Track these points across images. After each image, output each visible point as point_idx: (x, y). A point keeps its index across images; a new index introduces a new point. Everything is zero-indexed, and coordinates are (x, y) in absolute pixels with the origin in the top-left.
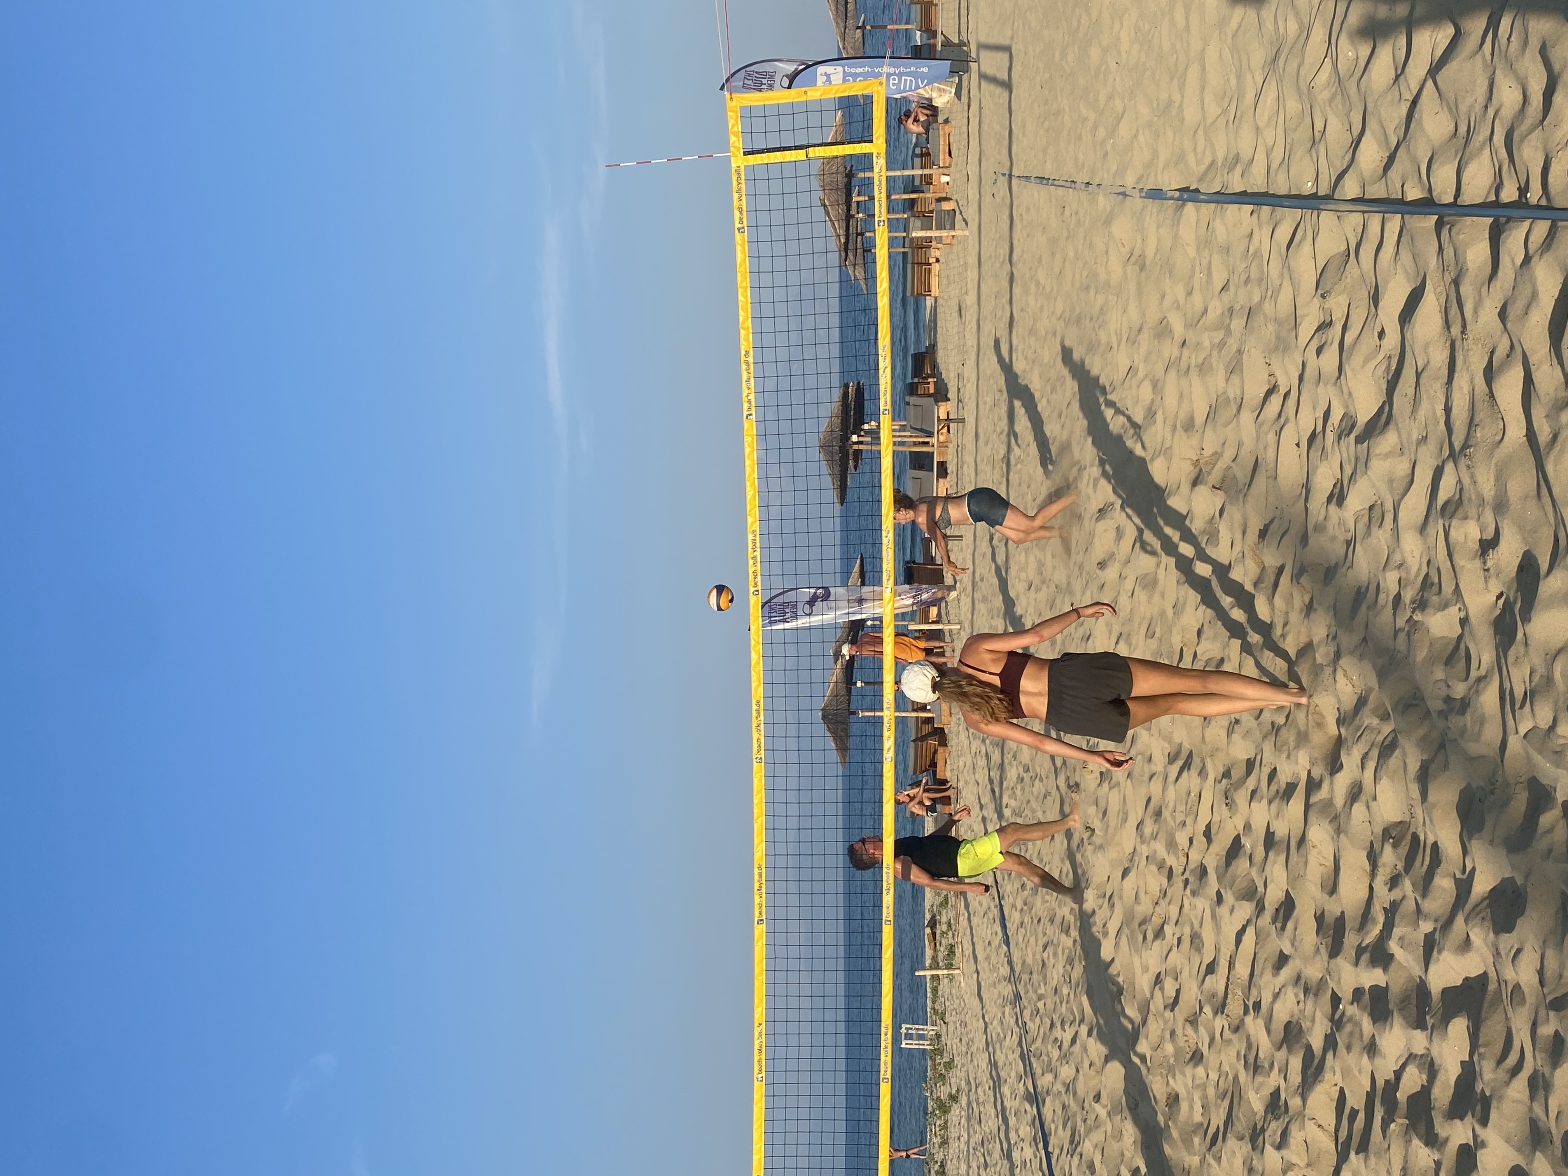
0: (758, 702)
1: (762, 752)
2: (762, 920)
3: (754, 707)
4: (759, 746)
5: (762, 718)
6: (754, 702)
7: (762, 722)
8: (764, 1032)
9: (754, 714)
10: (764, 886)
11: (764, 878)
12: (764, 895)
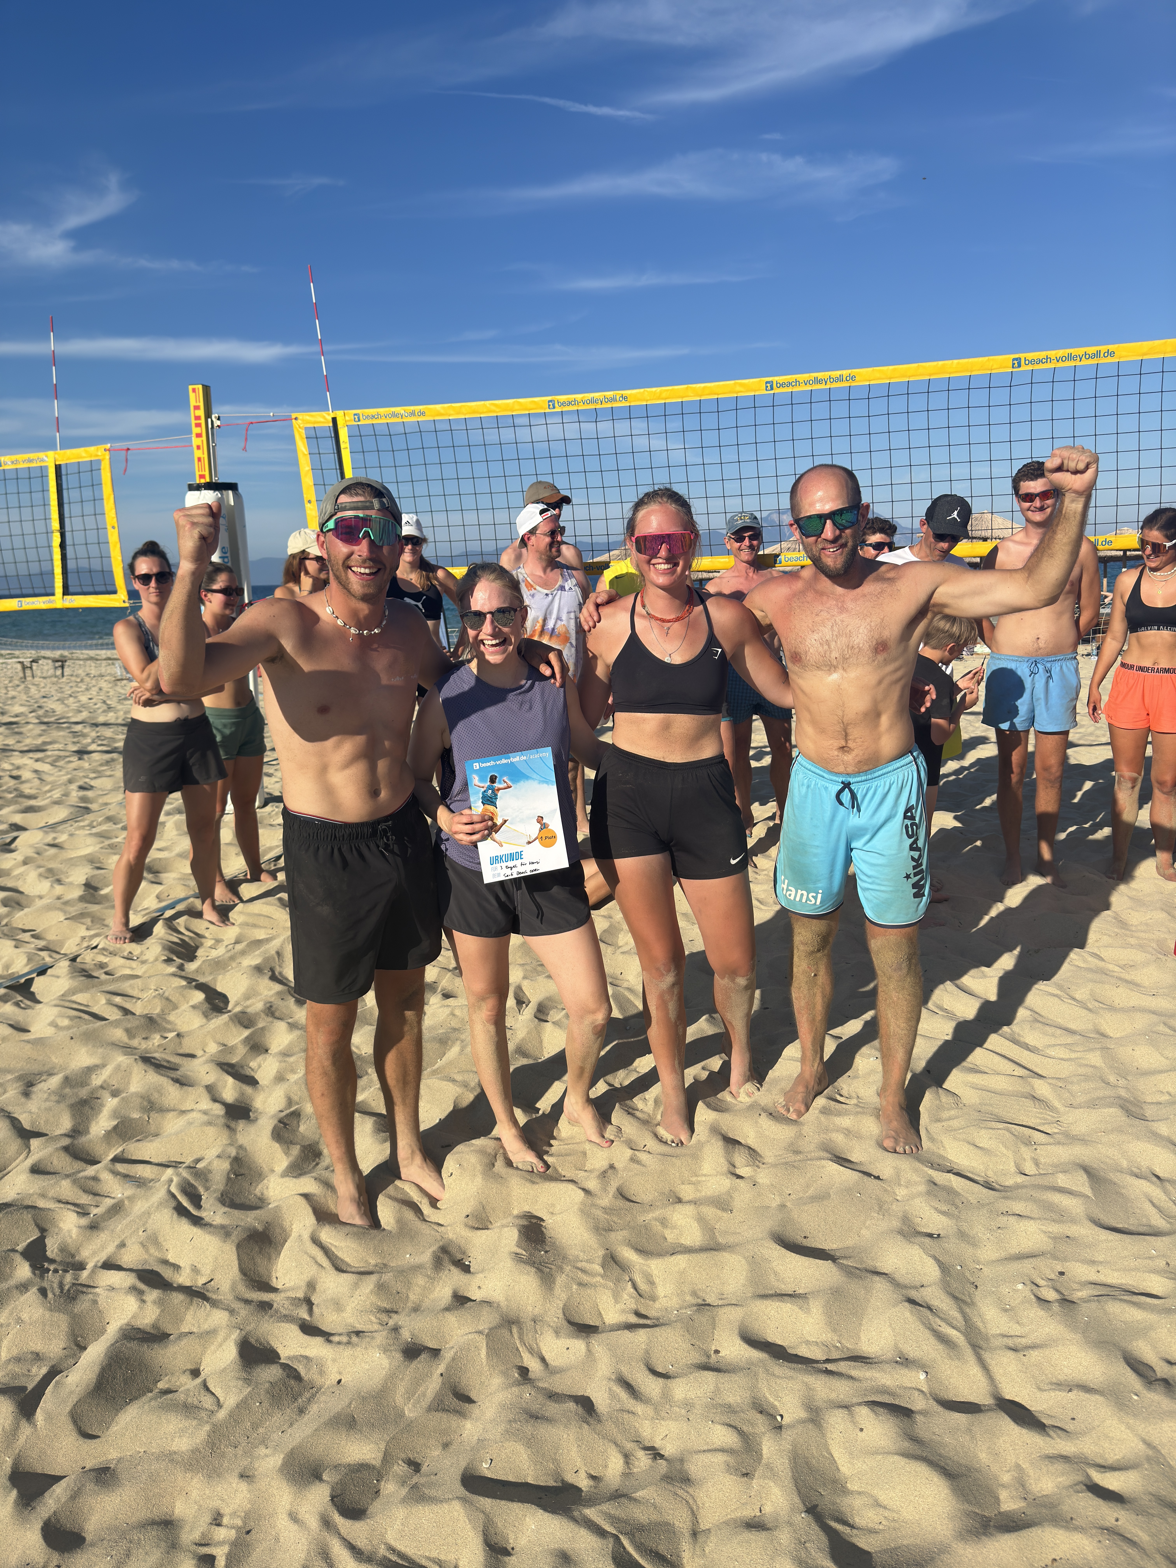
0: (1111, 354)
1: (1030, 367)
2: (772, 389)
3: (1103, 348)
4: (1040, 361)
5: (1084, 362)
6: (1111, 347)
7: (1078, 363)
8: (615, 405)
9: (1092, 350)
10: (822, 386)
11: (835, 385)
12: (808, 388)
